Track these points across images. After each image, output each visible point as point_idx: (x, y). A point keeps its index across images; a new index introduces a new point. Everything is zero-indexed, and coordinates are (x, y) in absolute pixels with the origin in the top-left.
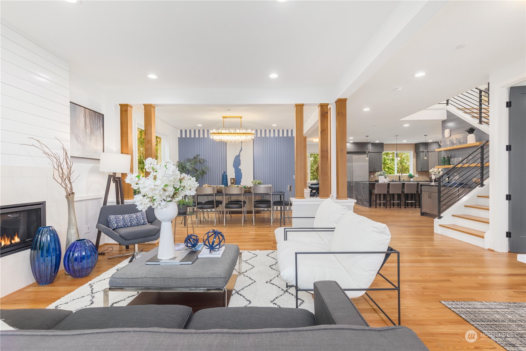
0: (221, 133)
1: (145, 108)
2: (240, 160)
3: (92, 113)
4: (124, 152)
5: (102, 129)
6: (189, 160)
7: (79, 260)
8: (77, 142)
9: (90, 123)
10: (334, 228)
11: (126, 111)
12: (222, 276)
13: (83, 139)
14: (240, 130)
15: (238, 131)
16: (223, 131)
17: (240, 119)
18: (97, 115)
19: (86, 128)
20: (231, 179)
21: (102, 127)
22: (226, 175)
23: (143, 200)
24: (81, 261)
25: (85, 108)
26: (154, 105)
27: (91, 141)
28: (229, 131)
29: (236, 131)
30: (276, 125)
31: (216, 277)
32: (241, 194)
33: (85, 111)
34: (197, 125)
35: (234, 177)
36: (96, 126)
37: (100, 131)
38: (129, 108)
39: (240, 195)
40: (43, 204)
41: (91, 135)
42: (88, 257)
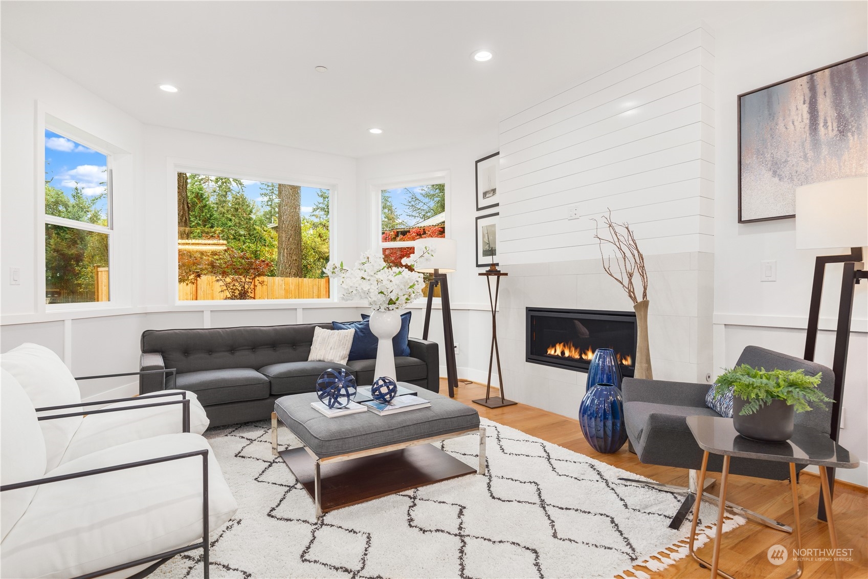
3: (847, 69)
8: (776, 180)
9: (838, 105)
13: (803, 163)
19: (814, 130)
27: (839, 155)
33: (812, 80)
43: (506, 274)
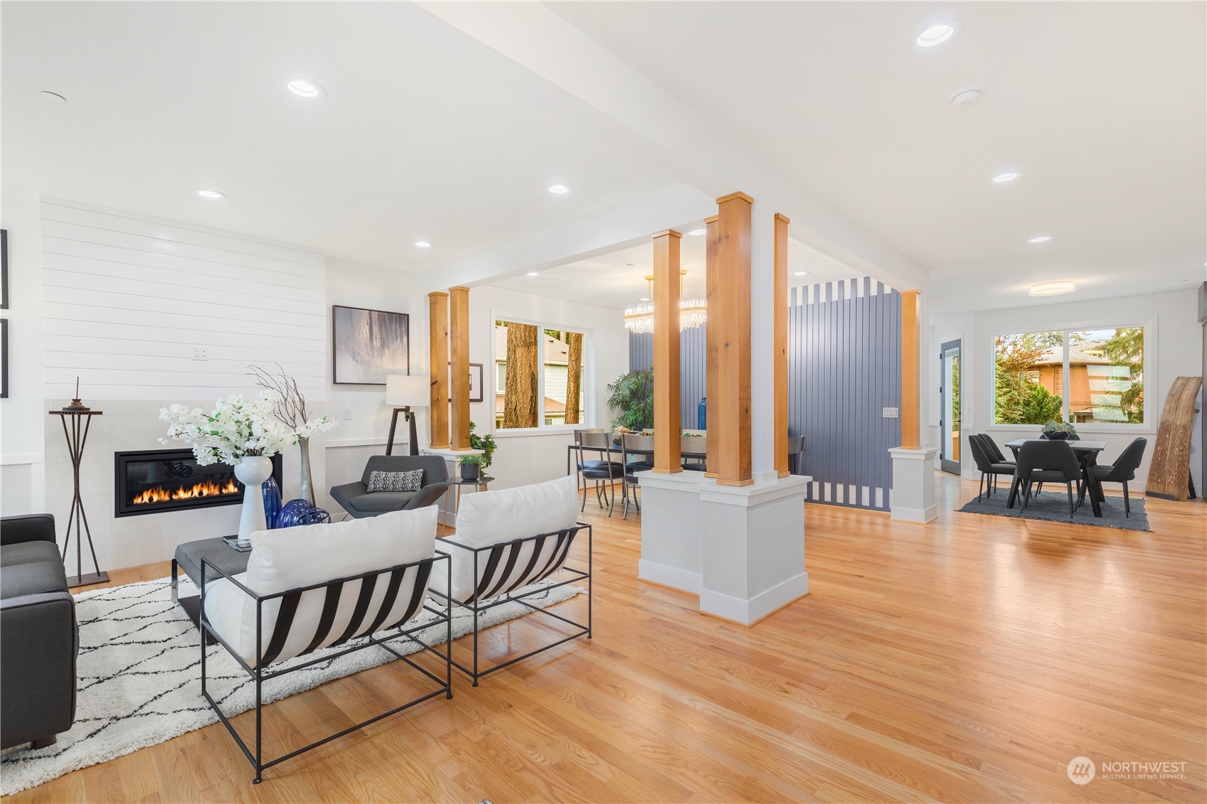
1: (451, 295)
3: (384, 316)
5: (405, 338)
8: (355, 362)
9: (381, 332)
13: (367, 357)
18: (396, 316)
19: (371, 340)
21: (404, 335)
25: (370, 310)
27: (381, 358)
33: (370, 314)
36: (394, 335)
37: (401, 341)
41: (383, 350)
43: (100, 413)
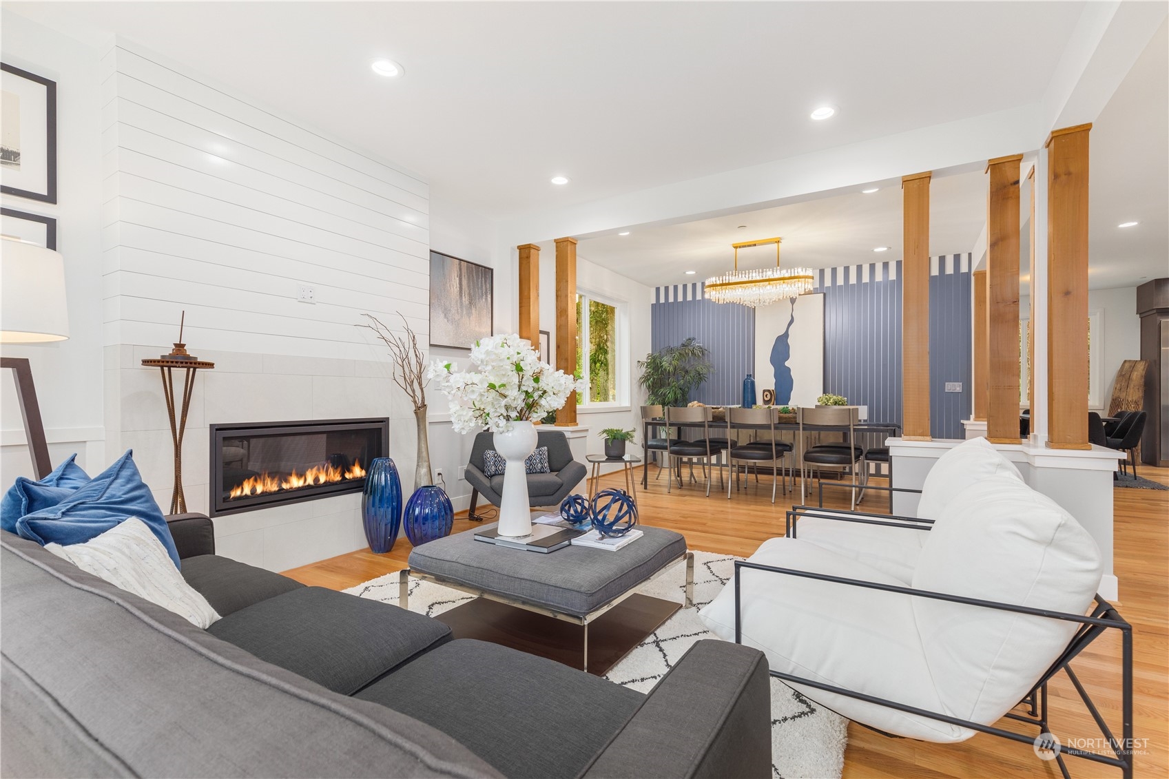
0: (729, 284)
1: (557, 247)
2: (788, 346)
3: (472, 268)
4: (524, 335)
5: (489, 296)
6: (671, 351)
7: (420, 520)
8: (446, 320)
9: (469, 286)
10: (933, 522)
11: (528, 257)
12: (583, 589)
13: (456, 314)
14: (775, 273)
15: (769, 274)
16: (733, 279)
17: (776, 244)
18: (481, 270)
19: (461, 296)
20: (764, 391)
21: (489, 292)
22: (753, 384)
23: (461, 413)
24: (424, 524)
25: (460, 260)
26: (573, 239)
27: (469, 318)
28: (747, 276)
29: (764, 276)
30: (886, 249)
31: (571, 587)
32: (770, 425)
33: (460, 264)
34: (685, 273)
35: (772, 387)
36: (480, 291)
37: (486, 299)
38: (532, 251)
39: (767, 427)
40: (385, 421)
41: (471, 308)
42: (434, 518)
43: (211, 365)
